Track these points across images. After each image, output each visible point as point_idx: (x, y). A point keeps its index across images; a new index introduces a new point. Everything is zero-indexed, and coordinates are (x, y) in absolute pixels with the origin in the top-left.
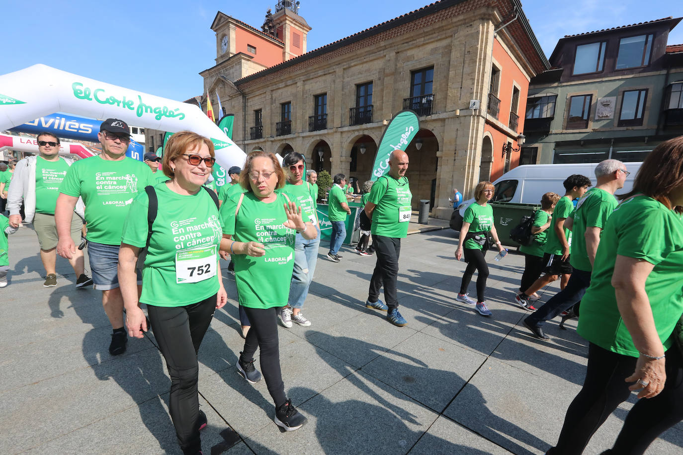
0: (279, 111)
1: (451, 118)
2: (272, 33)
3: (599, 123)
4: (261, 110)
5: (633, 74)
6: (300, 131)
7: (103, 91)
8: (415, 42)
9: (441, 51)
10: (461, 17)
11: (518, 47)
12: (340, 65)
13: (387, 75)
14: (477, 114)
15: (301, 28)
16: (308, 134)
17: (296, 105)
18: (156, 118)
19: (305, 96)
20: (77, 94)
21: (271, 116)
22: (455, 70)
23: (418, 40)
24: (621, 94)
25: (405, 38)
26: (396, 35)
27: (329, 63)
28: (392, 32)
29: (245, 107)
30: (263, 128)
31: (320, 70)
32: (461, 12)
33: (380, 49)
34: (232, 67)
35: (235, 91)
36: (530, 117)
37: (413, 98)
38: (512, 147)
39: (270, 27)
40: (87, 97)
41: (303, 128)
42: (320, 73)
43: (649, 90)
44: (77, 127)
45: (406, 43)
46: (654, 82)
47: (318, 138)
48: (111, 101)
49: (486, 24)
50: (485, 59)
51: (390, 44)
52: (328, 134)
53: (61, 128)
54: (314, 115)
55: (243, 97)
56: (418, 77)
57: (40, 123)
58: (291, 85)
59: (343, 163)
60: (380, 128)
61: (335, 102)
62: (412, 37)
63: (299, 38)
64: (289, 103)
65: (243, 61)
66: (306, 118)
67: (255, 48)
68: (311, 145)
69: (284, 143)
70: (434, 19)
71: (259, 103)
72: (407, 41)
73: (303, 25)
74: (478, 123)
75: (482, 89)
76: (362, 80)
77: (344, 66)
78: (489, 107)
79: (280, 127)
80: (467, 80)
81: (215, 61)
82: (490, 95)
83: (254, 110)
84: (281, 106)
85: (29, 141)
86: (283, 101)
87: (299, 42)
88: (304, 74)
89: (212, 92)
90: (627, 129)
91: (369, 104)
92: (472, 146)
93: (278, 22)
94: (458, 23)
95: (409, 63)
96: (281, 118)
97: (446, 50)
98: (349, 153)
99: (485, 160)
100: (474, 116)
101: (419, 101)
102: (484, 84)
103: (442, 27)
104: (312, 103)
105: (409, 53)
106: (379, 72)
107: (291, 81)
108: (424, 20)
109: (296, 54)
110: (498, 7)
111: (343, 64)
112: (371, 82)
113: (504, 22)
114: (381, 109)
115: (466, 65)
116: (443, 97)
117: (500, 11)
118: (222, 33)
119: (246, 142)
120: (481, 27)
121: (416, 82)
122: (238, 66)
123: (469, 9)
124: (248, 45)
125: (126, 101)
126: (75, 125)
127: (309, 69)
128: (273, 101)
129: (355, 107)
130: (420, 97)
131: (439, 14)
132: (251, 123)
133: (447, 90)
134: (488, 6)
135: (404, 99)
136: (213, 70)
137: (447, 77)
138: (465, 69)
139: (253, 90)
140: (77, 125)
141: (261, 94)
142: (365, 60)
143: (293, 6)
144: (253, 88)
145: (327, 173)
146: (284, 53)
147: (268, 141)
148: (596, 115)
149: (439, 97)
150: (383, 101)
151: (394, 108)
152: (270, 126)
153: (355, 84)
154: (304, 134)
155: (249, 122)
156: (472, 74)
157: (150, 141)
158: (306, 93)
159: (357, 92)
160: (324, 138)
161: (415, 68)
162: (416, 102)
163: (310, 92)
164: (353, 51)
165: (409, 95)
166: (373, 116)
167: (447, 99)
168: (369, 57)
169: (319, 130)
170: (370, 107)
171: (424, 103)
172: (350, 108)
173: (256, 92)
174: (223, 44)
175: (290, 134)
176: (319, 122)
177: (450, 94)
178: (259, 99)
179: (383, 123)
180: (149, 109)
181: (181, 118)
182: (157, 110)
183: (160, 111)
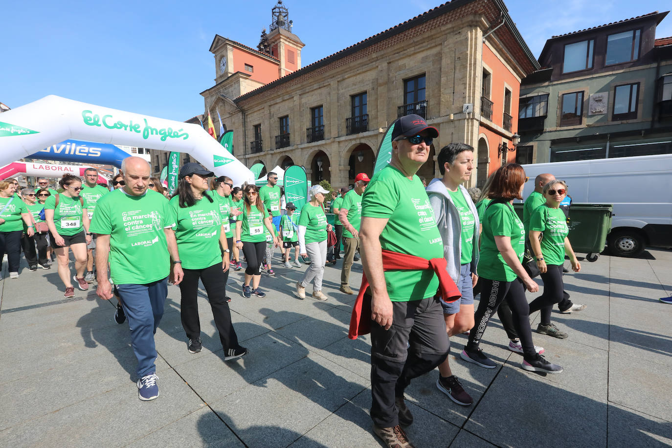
0: (278, 124)
1: (446, 122)
2: (268, 52)
3: (593, 118)
4: (260, 125)
5: (623, 69)
6: (299, 143)
7: (111, 116)
8: (405, 52)
9: (431, 59)
10: (449, 26)
11: (507, 50)
12: (334, 78)
13: (381, 85)
14: (471, 117)
15: (295, 45)
16: (306, 145)
17: (294, 118)
18: (162, 139)
19: (302, 109)
20: (87, 121)
21: (270, 128)
22: (447, 77)
23: (408, 50)
24: (613, 89)
25: (395, 48)
26: (387, 46)
27: (324, 76)
28: (383, 44)
29: (244, 123)
30: (263, 142)
31: (315, 84)
32: (449, 21)
33: (373, 60)
34: (231, 85)
35: (235, 108)
36: (523, 117)
37: (407, 106)
38: (507, 146)
39: (265, 46)
40: (96, 123)
41: (301, 140)
42: (316, 86)
43: (641, 83)
44: (86, 151)
45: (397, 53)
46: (645, 75)
47: (317, 149)
48: (119, 126)
49: (474, 31)
50: (475, 64)
51: (381, 56)
52: (326, 144)
53: (72, 153)
55: (242, 114)
56: (411, 85)
58: (288, 99)
59: (342, 172)
60: (376, 135)
61: (331, 113)
62: (403, 47)
63: (294, 56)
64: (287, 117)
65: (241, 79)
66: (303, 130)
67: (252, 67)
68: (309, 156)
69: (284, 155)
70: (423, 29)
71: (258, 119)
72: (398, 51)
73: (296, 43)
74: (472, 126)
75: (474, 93)
76: (356, 90)
77: (338, 78)
78: (482, 110)
79: (279, 140)
80: (459, 85)
81: (215, 81)
82: (482, 98)
83: (253, 126)
84: (279, 120)
85: (41, 167)
86: (281, 115)
87: (294, 58)
88: (300, 89)
89: (213, 110)
90: (622, 123)
91: (364, 114)
93: (273, 40)
94: (447, 32)
95: (401, 72)
96: (279, 131)
97: (436, 58)
98: (347, 161)
99: (482, 162)
100: (468, 120)
101: (413, 108)
102: (476, 88)
103: (432, 36)
104: (309, 116)
105: (401, 63)
106: (372, 82)
107: (288, 96)
108: (413, 30)
109: (292, 70)
110: (484, 13)
111: (337, 77)
112: (365, 93)
113: (492, 28)
114: (377, 118)
115: (457, 71)
116: (436, 102)
117: (487, 17)
118: (220, 55)
119: (247, 156)
120: (469, 33)
121: (409, 90)
122: (237, 84)
123: (457, 18)
124: (246, 64)
125: (133, 125)
126: (85, 150)
127: (305, 83)
128: (271, 116)
129: (351, 117)
130: (414, 104)
131: (428, 24)
132: (251, 138)
133: (440, 96)
134: (476, 13)
136: (213, 90)
137: (439, 83)
138: (456, 75)
140: (86, 149)
141: (259, 110)
142: (358, 72)
143: (287, 25)
144: (252, 105)
145: (327, 182)
146: (280, 70)
147: (268, 154)
148: (590, 110)
149: (432, 102)
150: (377, 110)
151: (388, 116)
152: (269, 139)
153: (350, 95)
154: (303, 146)
155: (249, 137)
156: (464, 79)
157: (155, 160)
158: (303, 106)
159: (352, 103)
160: (323, 149)
161: (407, 76)
162: (410, 109)
163: (307, 105)
164: (346, 64)
165: (403, 103)
166: (369, 124)
167: (440, 104)
168: (362, 69)
169: (317, 141)
170: (366, 116)
171: (418, 110)
172: (346, 118)
173: (255, 108)
174: (222, 65)
175: (290, 146)
176: (316, 134)
177: (443, 100)
178: (257, 115)
179: (379, 131)
180: (154, 131)
181: (185, 138)
182: (162, 132)
183: (165, 132)
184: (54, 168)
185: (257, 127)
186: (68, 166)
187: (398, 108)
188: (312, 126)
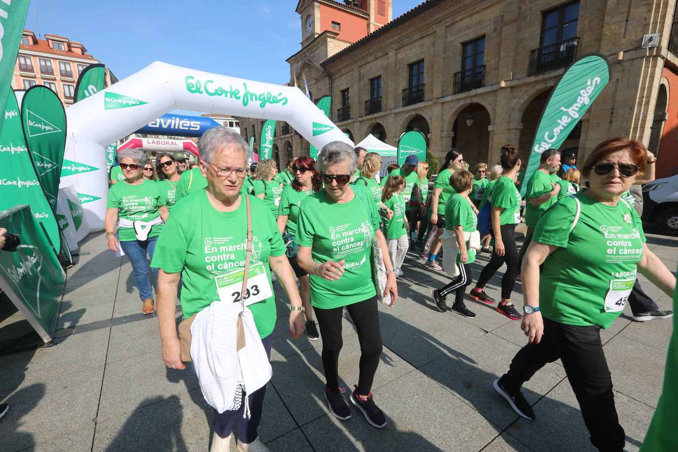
0: (368, 87)
2: (356, 5)
4: (347, 90)
6: (392, 107)
12: (441, 23)
13: (507, 24)
16: (401, 109)
17: (387, 78)
19: (398, 67)
27: (428, 22)
29: (331, 88)
30: (350, 109)
31: (415, 34)
34: (317, 48)
35: (322, 73)
37: (542, 49)
41: (395, 104)
42: (416, 36)
44: (188, 125)
47: (414, 113)
48: (219, 93)
52: (425, 107)
53: (176, 128)
55: (329, 78)
56: (552, 19)
57: (160, 124)
58: (381, 57)
59: (445, 140)
60: (495, 92)
61: (435, 68)
63: (385, 6)
64: (380, 77)
65: (329, 39)
66: (398, 92)
67: (339, 24)
69: (374, 122)
71: (346, 83)
74: (654, 66)
75: (664, 17)
76: (471, 35)
77: (447, 22)
79: (369, 105)
80: (638, 7)
81: (301, 46)
82: (675, 24)
83: (341, 91)
84: (369, 82)
85: (153, 142)
86: (371, 76)
87: (385, 9)
88: (396, 42)
89: (299, 77)
91: (478, 65)
92: (642, 100)
95: (540, 1)
96: (370, 95)
98: (451, 127)
101: (553, 50)
102: (669, 9)
104: (406, 73)
106: (495, 22)
107: (382, 52)
109: (382, 23)
111: (445, 21)
112: (483, 37)
114: (497, 68)
116: (594, 38)
118: (306, 14)
121: (548, 26)
122: (324, 46)
124: (333, 22)
127: (403, 34)
128: (361, 78)
129: (460, 70)
130: (556, 44)
132: (338, 105)
133: (603, 27)
135: (531, 51)
137: (602, 11)
139: (339, 69)
140: (188, 123)
141: (348, 73)
142: (475, 10)
144: (340, 67)
146: (368, 25)
147: (356, 122)
149: (587, 39)
150: (500, 58)
151: (515, 64)
152: (358, 105)
153: (461, 43)
154: (397, 110)
155: (336, 103)
157: (244, 132)
158: (399, 63)
159: (463, 53)
160: (421, 113)
161: (549, 6)
162: (547, 52)
163: (405, 61)
164: (459, 2)
165: (538, 45)
166: (485, 78)
167: (601, 40)
168: (482, 5)
169: (415, 104)
170: (482, 68)
171: (563, 51)
172: (453, 73)
173: (343, 71)
174: (308, 26)
175: (381, 111)
176: (414, 95)
177: (606, 33)
178: (346, 78)
179: (500, 85)
180: (254, 97)
181: (284, 104)
182: (261, 98)
183: (264, 98)
184: (163, 143)
185: (345, 92)
186: (174, 141)
187: (530, 53)
188: (409, 86)
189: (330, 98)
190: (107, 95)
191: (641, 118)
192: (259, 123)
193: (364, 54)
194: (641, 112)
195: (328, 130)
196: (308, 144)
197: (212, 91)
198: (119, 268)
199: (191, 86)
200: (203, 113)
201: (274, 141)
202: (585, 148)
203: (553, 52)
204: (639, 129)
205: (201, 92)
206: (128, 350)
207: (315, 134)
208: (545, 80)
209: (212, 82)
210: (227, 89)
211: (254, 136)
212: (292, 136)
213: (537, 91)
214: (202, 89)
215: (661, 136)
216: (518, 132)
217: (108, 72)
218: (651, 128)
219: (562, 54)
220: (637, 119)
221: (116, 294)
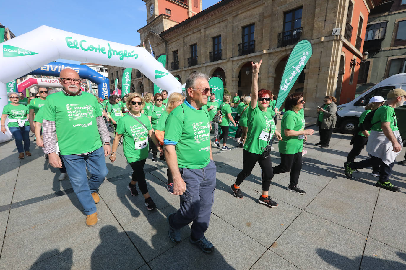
0: (189, 50)
1: (317, 44)
4: (177, 51)
6: (204, 62)
12: (230, 14)
13: (266, 17)
16: (209, 64)
17: (200, 45)
19: (206, 39)
21: (184, 53)
22: (320, 7)
27: (223, 14)
29: (167, 50)
30: (179, 63)
31: (216, 19)
34: (157, 24)
35: (161, 40)
37: (285, 32)
41: (205, 60)
42: (216, 21)
47: (216, 66)
48: (91, 49)
52: (223, 63)
54: (212, 51)
55: (165, 44)
56: (289, 17)
57: (50, 69)
58: (196, 32)
59: (234, 82)
60: (261, 55)
61: (228, 40)
63: (198, 2)
64: (196, 44)
65: (164, 19)
66: (207, 53)
67: (170, 11)
68: (211, 71)
71: (176, 47)
74: (338, 45)
75: (342, 19)
76: (247, 23)
77: (233, 14)
78: (346, 33)
79: (190, 61)
80: (330, 14)
81: (147, 22)
82: (347, 24)
83: (173, 51)
84: (190, 47)
85: (46, 81)
86: (191, 44)
88: (205, 24)
89: (146, 42)
91: (251, 40)
92: (333, 63)
95: (283, 6)
96: (190, 55)
98: (238, 75)
99: (340, 73)
100: (335, 41)
101: (290, 34)
104: (211, 43)
106: (259, 16)
107: (197, 29)
109: (196, 12)
111: (232, 13)
112: (253, 24)
114: (261, 42)
115: (330, 2)
116: (309, 28)
121: (287, 20)
122: (161, 23)
124: (166, 9)
127: (209, 19)
128: (185, 44)
129: (241, 43)
130: (291, 31)
132: (171, 60)
133: (314, 23)
136: (145, 28)
137: (313, 14)
138: (328, 5)
139: (171, 38)
141: (177, 40)
142: (249, 9)
146: (188, 12)
147: (183, 71)
149: (306, 29)
150: (262, 37)
151: (271, 40)
152: (184, 61)
153: (242, 27)
154: (207, 64)
155: (170, 59)
156: (335, 9)
157: (111, 76)
158: (207, 36)
159: (243, 33)
160: (220, 66)
161: (287, 10)
162: (286, 35)
163: (210, 36)
164: (240, 2)
165: (282, 30)
166: (255, 48)
167: (313, 30)
168: (252, 6)
169: (217, 61)
170: (253, 41)
171: (295, 35)
172: (238, 44)
173: (174, 39)
174: (151, 10)
175: (197, 65)
176: (216, 56)
177: (316, 26)
178: (175, 44)
179: (263, 52)
180: (115, 53)
181: (136, 58)
182: (121, 53)
183: (122, 54)
184: (53, 82)
185: (175, 52)
187: (278, 34)
188: (213, 50)
189: (165, 56)
190: (5, 46)
191: (333, 73)
192: (121, 70)
193: (186, 30)
194: (332, 69)
195: (165, 75)
196: (153, 84)
197: (86, 48)
198: (18, 168)
199: (70, 43)
200: (82, 62)
201: (131, 81)
202: (307, 88)
203: (290, 35)
204: (332, 78)
205: (78, 48)
206: (23, 225)
207: (157, 77)
208: (286, 50)
209: (85, 41)
210: (97, 46)
211: (118, 78)
212: (143, 79)
213: (282, 56)
214: (79, 46)
215: (342, 82)
216: (273, 78)
217: (9, 31)
218: (338, 78)
219: (294, 36)
220: (331, 73)
221: (15, 186)
